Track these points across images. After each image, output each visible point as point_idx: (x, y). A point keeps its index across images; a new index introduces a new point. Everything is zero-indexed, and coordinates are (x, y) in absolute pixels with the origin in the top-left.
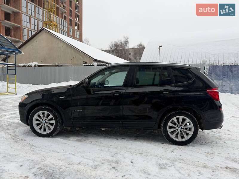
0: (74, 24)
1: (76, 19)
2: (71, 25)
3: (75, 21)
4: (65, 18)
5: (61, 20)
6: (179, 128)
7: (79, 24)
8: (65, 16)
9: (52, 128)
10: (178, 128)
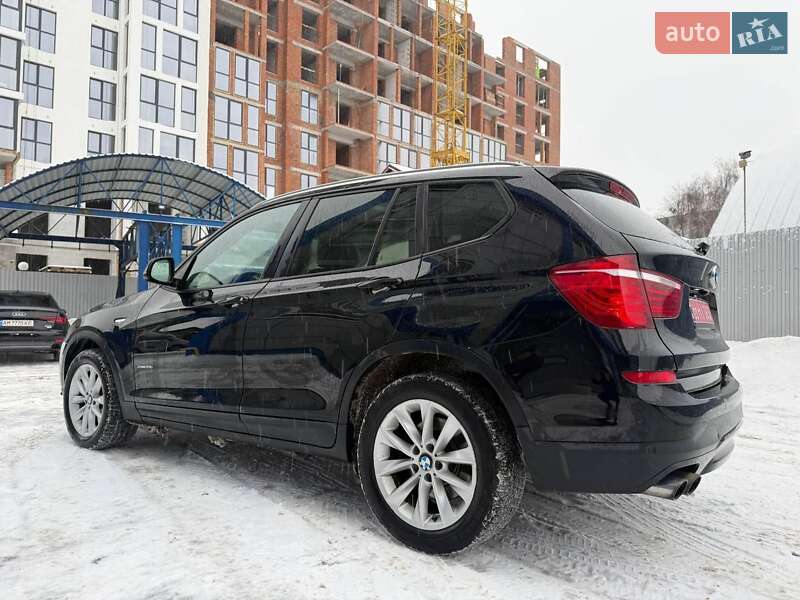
0: (529, 146)
1: (539, 132)
2: (520, 151)
3: (535, 136)
4: (500, 133)
5: (486, 141)
7: (547, 145)
8: (501, 129)
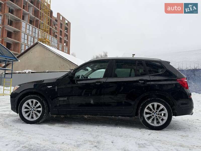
0: (63, 41)
1: (65, 38)
2: (61, 42)
4: (56, 37)
5: (52, 38)
6: (155, 114)
7: (67, 42)
8: (56, 35)
9: (39, 115)
10: (153, 113)
